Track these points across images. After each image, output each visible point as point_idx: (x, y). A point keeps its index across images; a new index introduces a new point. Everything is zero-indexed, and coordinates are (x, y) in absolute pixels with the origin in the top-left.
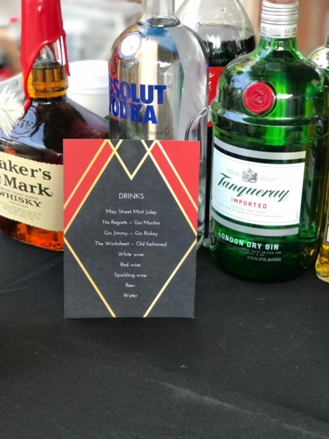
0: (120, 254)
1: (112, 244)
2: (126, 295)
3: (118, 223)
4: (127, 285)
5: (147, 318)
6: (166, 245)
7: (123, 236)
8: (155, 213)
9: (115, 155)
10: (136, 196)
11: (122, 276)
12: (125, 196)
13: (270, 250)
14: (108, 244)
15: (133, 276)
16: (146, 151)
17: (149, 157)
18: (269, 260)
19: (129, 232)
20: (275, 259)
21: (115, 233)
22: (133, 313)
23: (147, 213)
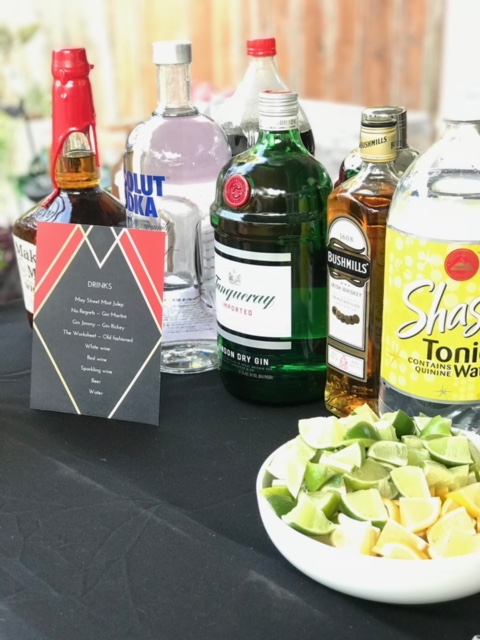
0: (87, 346)
1: (80, 335)
2: (91, 392)
3: (87, 313)
4: (93, 381)
5: (111, 419)
6: (132, 341)
7: (91, 327)
8: (122, 305)
9: (85, 242)
10: (104, 286)
11: (88, 369)
12: (94, 284)
13: (259, 365)
14: (75, 333)
15: (99, 371)
16: (114, 239)
17: (117, 246)
18: (260, 376)
19: (96, 324)
20: (266, 377)
21: (84, 323)
22: (98, 413)
23: (115, 304)
